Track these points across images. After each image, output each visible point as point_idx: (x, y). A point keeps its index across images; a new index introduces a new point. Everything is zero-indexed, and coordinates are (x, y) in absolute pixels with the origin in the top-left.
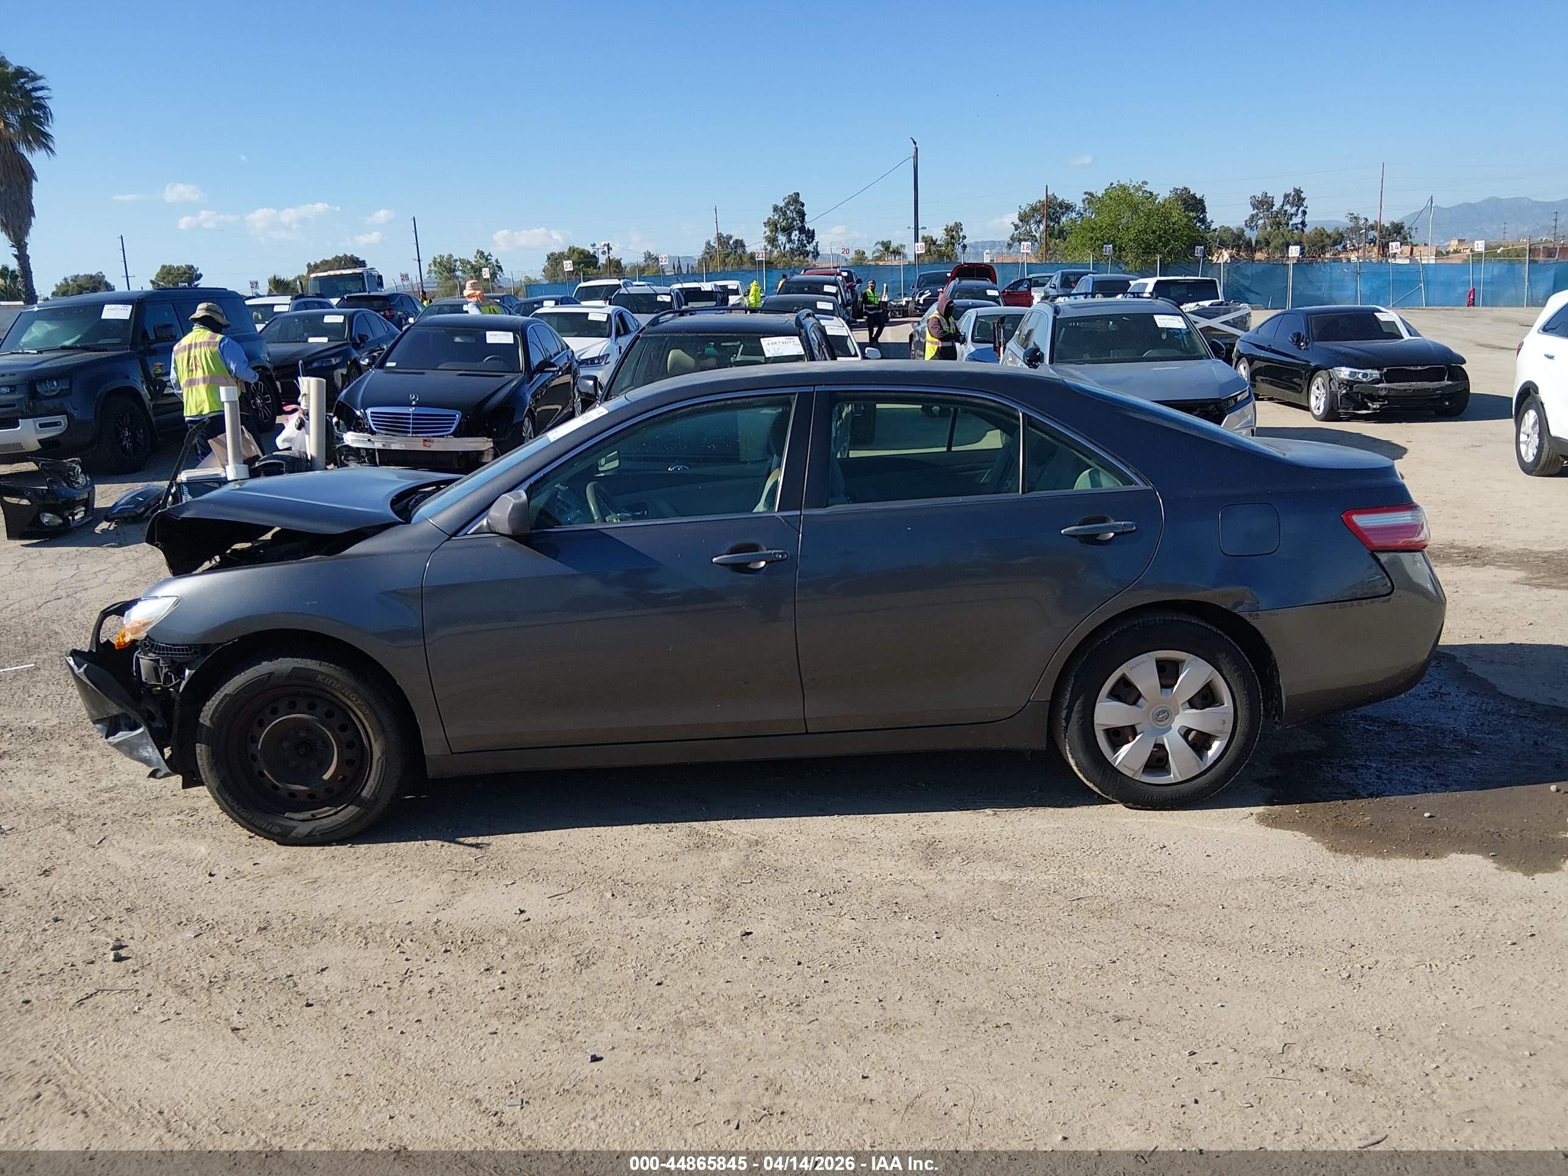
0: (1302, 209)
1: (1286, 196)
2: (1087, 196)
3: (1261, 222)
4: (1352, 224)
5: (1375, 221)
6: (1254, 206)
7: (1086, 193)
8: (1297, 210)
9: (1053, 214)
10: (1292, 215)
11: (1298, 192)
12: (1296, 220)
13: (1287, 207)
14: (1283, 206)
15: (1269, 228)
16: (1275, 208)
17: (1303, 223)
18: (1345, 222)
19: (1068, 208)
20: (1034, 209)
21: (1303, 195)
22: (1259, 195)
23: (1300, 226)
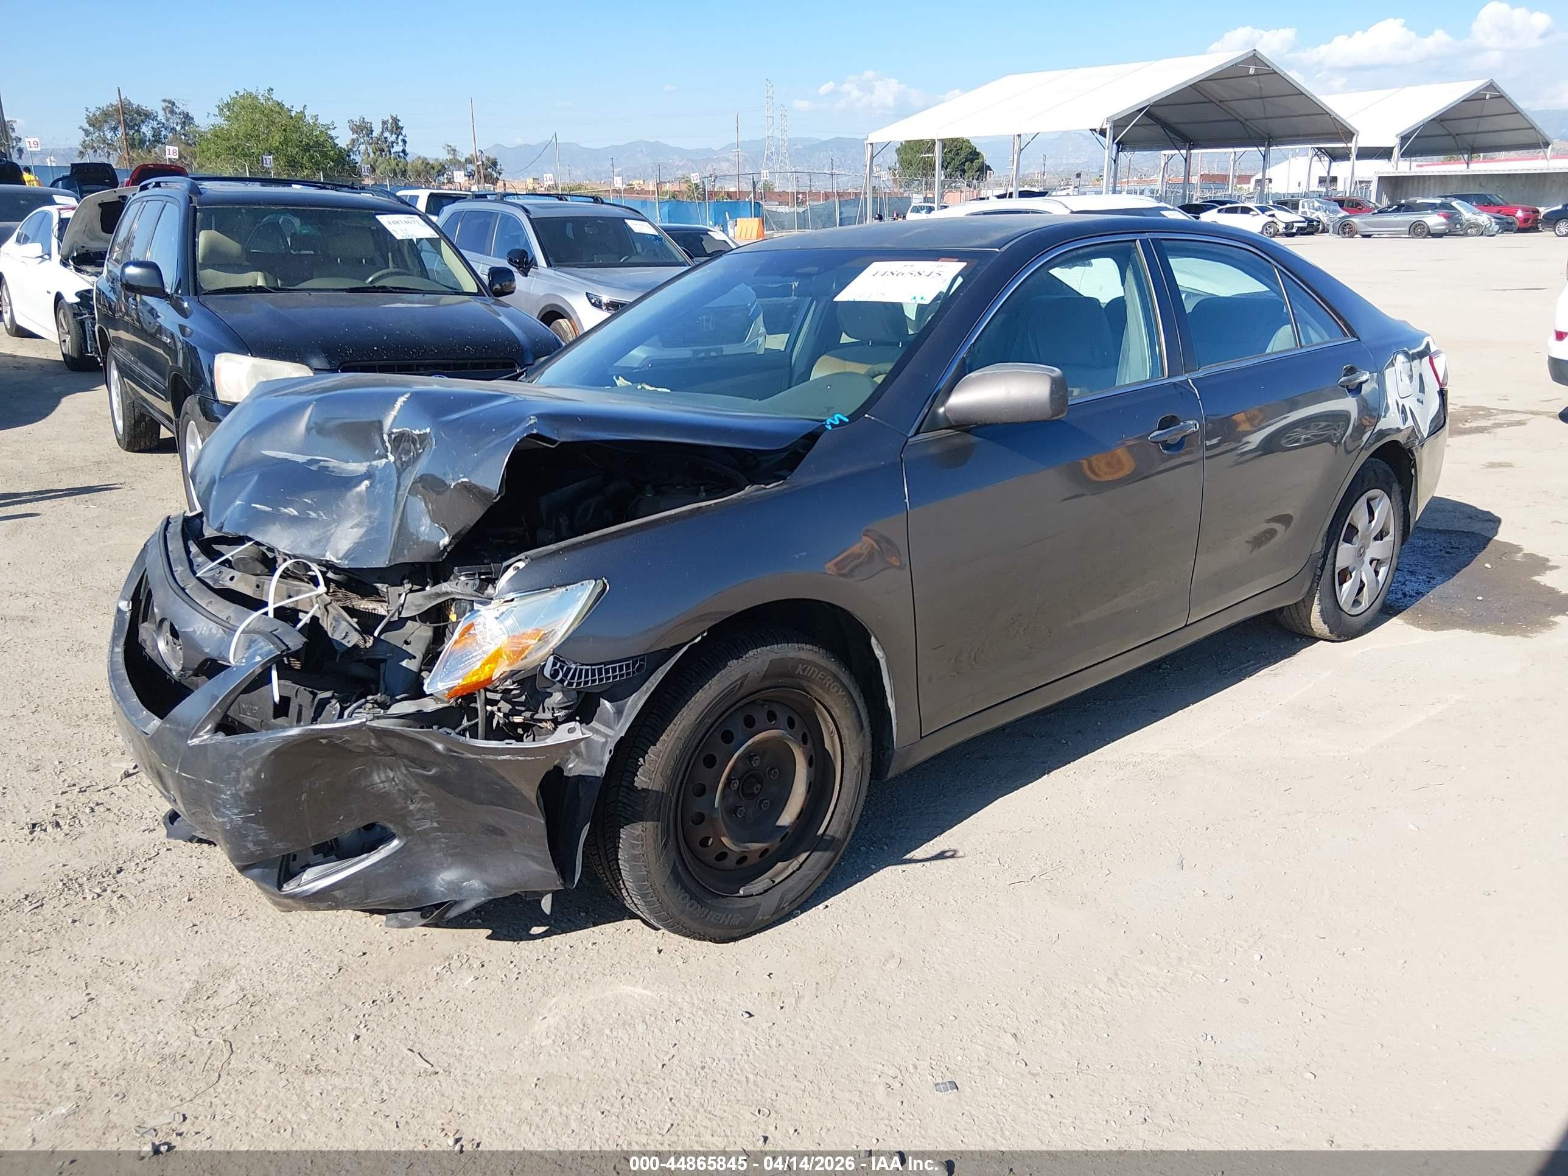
0: (401, 137)
1: (384, 123)
2: (167, 104)
3: (362, 148)
4: (450, 157)
5: (472, 155)
6: (354, 132)
7: (165, 101)
8: (397, 138)
9: (131, 121)
10: (393, 143)
11: (396, 121)
12: (397, 148)
13: (387, 134)
14: (382, 132)
15: (372, 155)
16: (375, 134)
17: (404, 151)
18: (444, 156)
19: (147, 116)
20: (106, 114)
21: (401, 124)
22: (356, 119)
23: (402, 154)
